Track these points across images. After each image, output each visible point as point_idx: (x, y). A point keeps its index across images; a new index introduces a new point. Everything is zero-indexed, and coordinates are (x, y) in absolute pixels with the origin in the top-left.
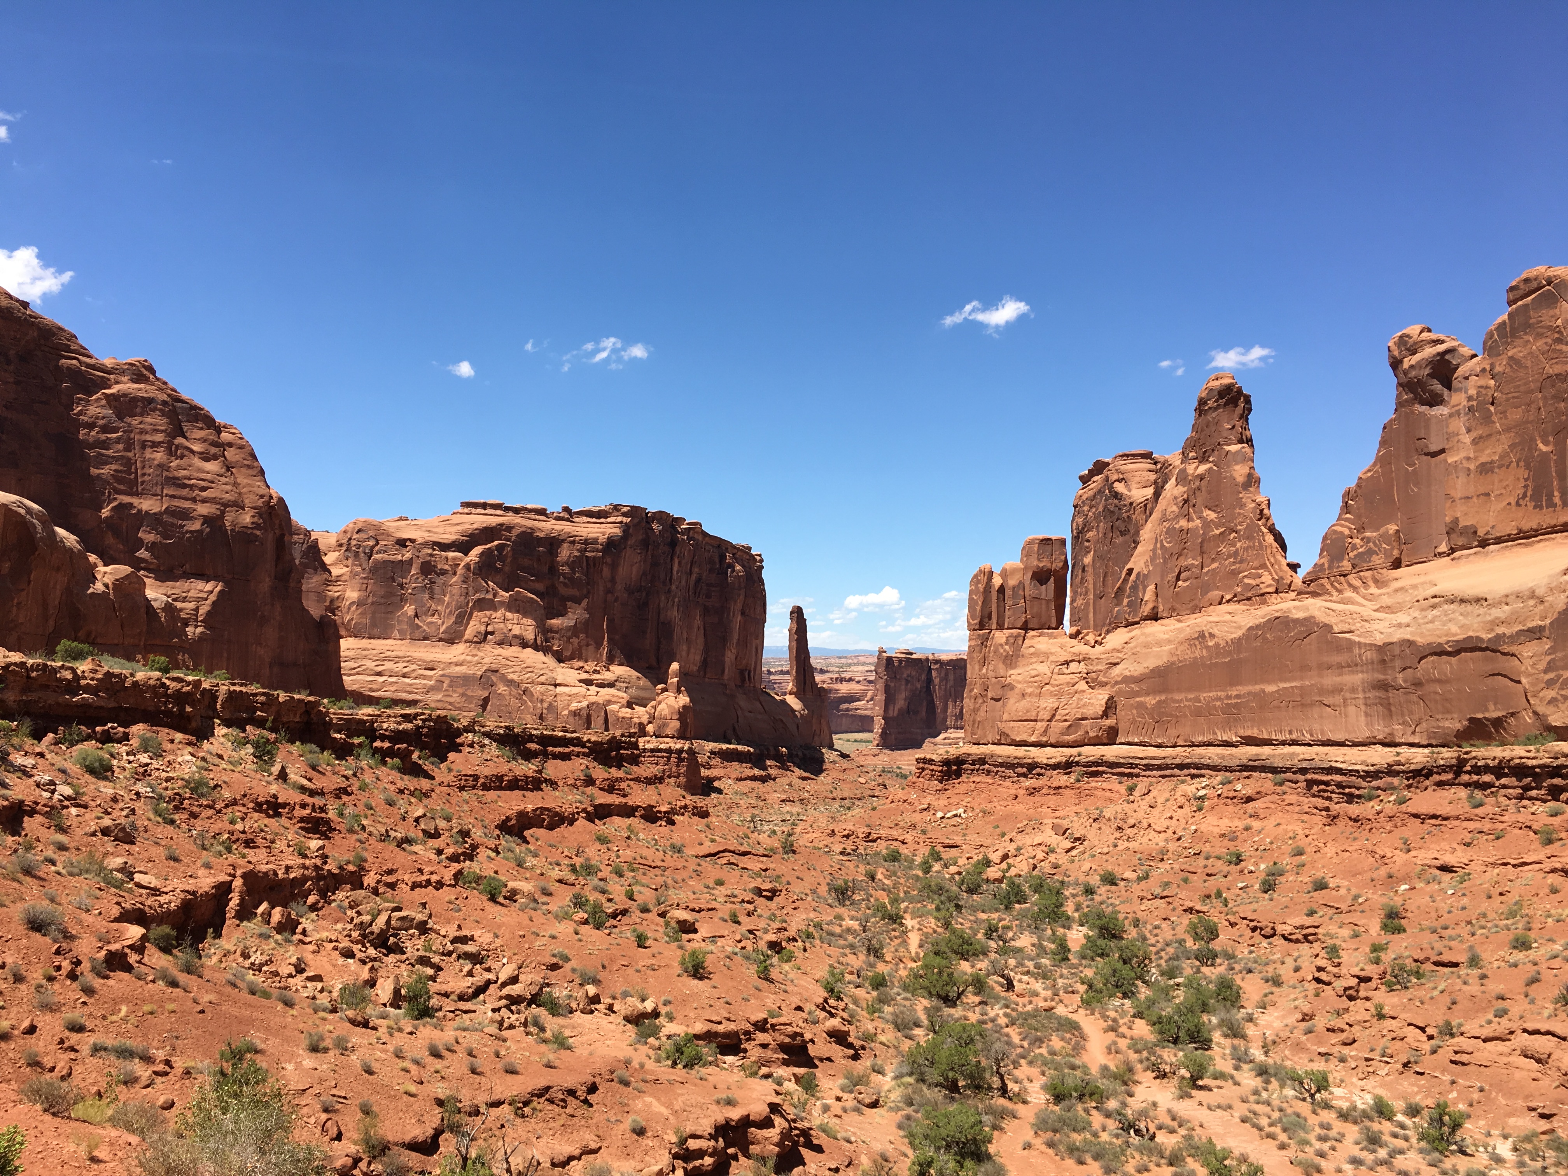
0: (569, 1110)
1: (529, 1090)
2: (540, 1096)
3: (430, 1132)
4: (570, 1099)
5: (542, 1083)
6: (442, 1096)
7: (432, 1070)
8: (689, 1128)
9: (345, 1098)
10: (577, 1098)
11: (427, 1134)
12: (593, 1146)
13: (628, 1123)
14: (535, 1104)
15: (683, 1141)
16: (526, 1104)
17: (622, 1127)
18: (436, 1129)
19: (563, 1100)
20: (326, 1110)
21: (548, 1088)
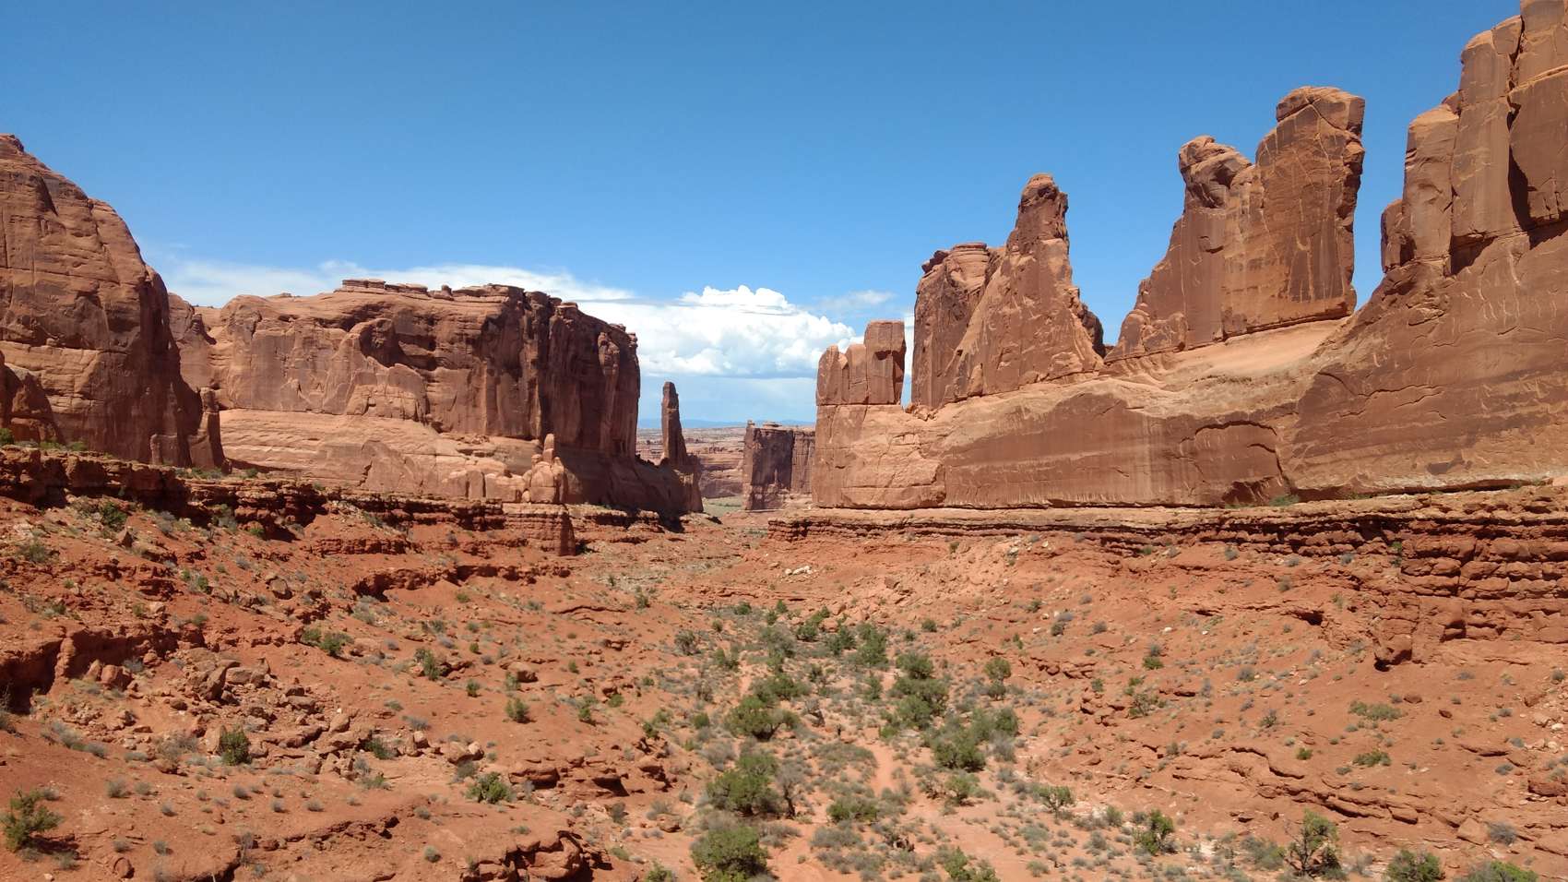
0: (367, 843)
1: (329, 826)
2: (340, 830)
3: (224, 866)
4: (369, 833)
5: (343, 819)
6: (239, 833)
7: (235, 810)
8: (481, 856)
9: (141, 839)
10: (375, 831)
11: (221, 869)
12: (387, 873)
13: (423, 851)
14: (334, 838)
15: (474, 867)
16: (325, 838)
17: (416, 856)
18: (230, 864)
19: (362, 834)
20: (120, 851)
21: (348, 824)
